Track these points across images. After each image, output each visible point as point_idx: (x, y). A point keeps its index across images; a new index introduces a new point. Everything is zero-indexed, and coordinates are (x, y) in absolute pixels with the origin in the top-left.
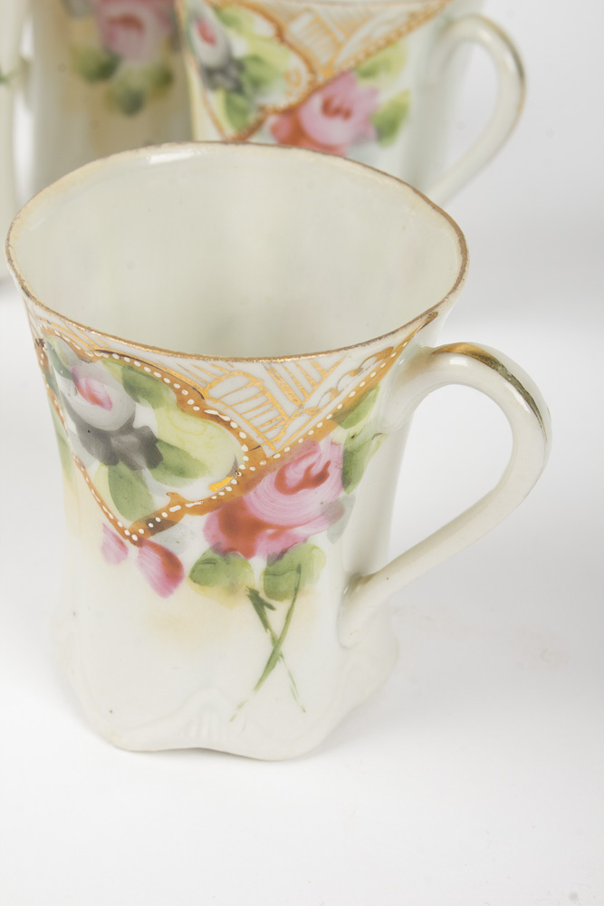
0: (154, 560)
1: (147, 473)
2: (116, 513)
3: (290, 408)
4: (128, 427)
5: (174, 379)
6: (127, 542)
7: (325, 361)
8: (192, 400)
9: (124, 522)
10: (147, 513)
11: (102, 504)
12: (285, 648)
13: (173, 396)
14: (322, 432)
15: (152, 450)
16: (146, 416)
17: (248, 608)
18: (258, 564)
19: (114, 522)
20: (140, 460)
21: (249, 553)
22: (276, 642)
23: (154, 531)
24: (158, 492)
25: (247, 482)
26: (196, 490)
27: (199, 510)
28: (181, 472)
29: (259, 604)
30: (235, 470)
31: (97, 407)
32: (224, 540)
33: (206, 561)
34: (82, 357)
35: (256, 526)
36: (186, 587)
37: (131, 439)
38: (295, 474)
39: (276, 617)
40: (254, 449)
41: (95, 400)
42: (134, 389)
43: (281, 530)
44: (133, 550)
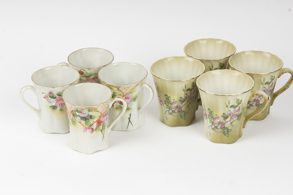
0: (91, 130)
1: (90, 120)
2: (85, 126)
3: (104, 108)
4: (88, 115)
5: (94, 108)
6: (87, 129)
7: (107, 102)
8: (96, 110)
9: (87, 127)
10: (90, 124)
11: (83, 126)
12: (104, 136)
13: (94, 110)
14: (106, 110)
15: (91, 117)
16: (91, 113)
17: (101, 132)
18: (101, 126)
19: (85, 127)
20: (90, 119)
21: (100, 126)
22: (103, 135)
23: (91, 126)
24: (91, 121)
25: (100, 117)
26: (95, 120)
27: (96, 122)
28: (94, 118)
29: (102, 131)
30: (99, 116)
31: (84, 115)
32: (98, 125)
33: (96, 128)
34: (83, 110)
35: (101, 122)
36: (94, 131)
37: (89, 116)
38: (104, 115)
39: (103, 132)
40: (101, 113)
41: (84, 114)
42: (89, 111)
43: (103, 121)
44: (88, 130)
